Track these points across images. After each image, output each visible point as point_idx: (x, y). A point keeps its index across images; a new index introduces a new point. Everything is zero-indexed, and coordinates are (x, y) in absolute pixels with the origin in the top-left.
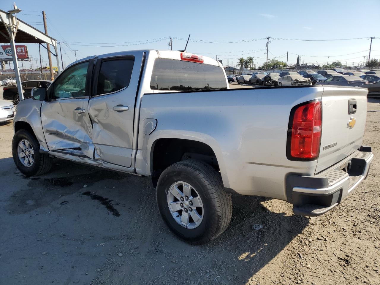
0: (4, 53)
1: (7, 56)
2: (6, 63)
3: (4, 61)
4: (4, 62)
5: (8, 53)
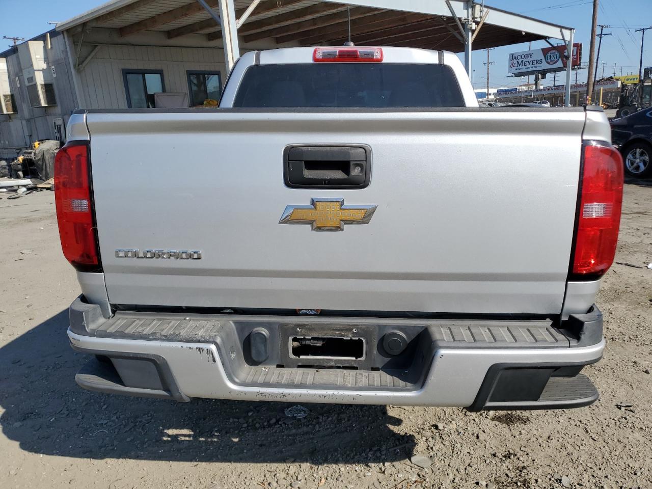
0: (544, 61)
1: (548, 64)
2: (544, 77)
3: (541, 74)
4: (540, 76)
5: (549, 61)
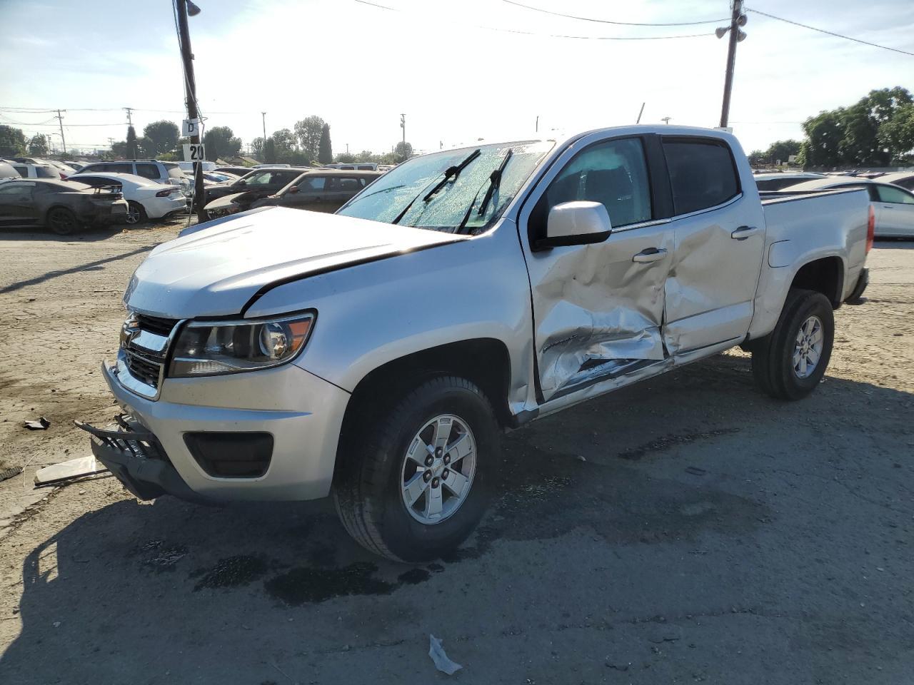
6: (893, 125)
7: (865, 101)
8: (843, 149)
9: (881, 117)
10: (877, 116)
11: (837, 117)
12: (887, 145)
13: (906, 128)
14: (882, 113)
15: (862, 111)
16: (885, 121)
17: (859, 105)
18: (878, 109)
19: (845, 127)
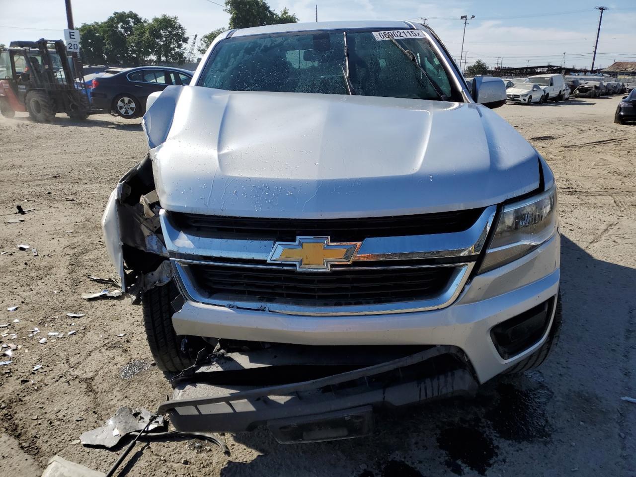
6: (136, 38)
7: (111, 19)
8: (107, 54)
9: (126, 32)
10: (123, 31)
11: (95, 29)
12: (134, 51)
13: (145, 41)
14: (126, 29)
15: (112, 26)
16: (129, 35)
17: (108, 22)
18: (122, 26)
19: (103, 37)
